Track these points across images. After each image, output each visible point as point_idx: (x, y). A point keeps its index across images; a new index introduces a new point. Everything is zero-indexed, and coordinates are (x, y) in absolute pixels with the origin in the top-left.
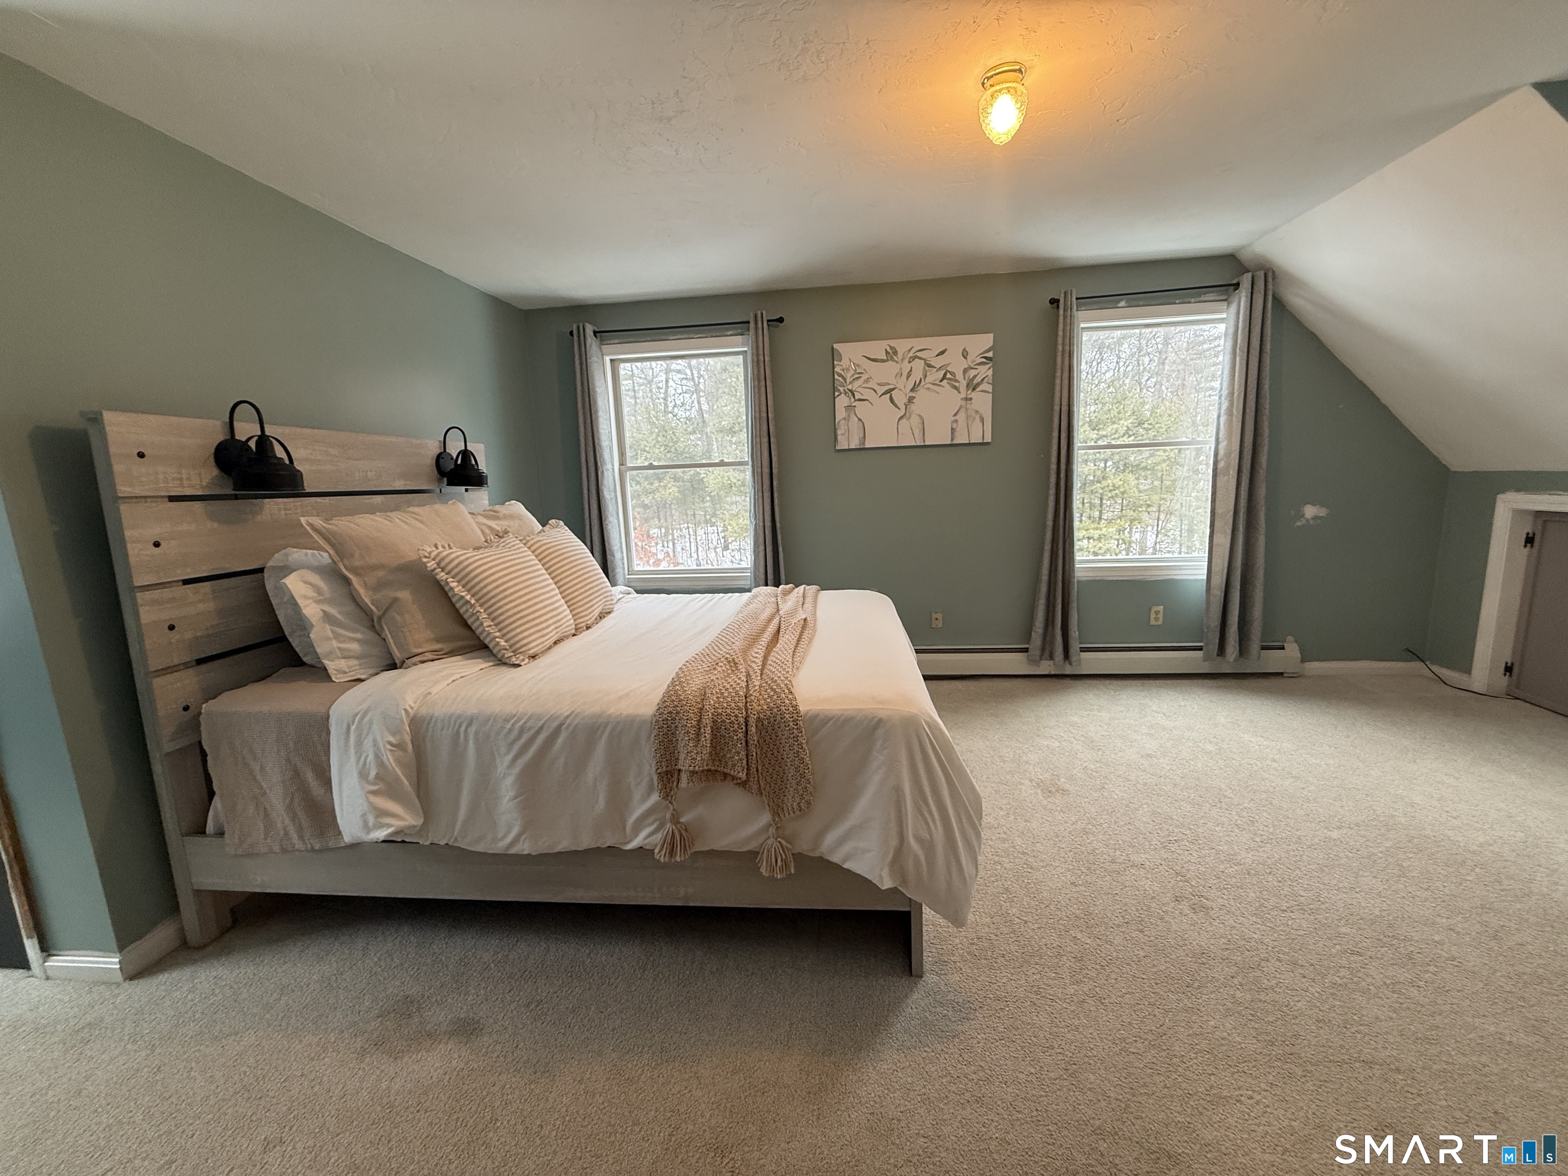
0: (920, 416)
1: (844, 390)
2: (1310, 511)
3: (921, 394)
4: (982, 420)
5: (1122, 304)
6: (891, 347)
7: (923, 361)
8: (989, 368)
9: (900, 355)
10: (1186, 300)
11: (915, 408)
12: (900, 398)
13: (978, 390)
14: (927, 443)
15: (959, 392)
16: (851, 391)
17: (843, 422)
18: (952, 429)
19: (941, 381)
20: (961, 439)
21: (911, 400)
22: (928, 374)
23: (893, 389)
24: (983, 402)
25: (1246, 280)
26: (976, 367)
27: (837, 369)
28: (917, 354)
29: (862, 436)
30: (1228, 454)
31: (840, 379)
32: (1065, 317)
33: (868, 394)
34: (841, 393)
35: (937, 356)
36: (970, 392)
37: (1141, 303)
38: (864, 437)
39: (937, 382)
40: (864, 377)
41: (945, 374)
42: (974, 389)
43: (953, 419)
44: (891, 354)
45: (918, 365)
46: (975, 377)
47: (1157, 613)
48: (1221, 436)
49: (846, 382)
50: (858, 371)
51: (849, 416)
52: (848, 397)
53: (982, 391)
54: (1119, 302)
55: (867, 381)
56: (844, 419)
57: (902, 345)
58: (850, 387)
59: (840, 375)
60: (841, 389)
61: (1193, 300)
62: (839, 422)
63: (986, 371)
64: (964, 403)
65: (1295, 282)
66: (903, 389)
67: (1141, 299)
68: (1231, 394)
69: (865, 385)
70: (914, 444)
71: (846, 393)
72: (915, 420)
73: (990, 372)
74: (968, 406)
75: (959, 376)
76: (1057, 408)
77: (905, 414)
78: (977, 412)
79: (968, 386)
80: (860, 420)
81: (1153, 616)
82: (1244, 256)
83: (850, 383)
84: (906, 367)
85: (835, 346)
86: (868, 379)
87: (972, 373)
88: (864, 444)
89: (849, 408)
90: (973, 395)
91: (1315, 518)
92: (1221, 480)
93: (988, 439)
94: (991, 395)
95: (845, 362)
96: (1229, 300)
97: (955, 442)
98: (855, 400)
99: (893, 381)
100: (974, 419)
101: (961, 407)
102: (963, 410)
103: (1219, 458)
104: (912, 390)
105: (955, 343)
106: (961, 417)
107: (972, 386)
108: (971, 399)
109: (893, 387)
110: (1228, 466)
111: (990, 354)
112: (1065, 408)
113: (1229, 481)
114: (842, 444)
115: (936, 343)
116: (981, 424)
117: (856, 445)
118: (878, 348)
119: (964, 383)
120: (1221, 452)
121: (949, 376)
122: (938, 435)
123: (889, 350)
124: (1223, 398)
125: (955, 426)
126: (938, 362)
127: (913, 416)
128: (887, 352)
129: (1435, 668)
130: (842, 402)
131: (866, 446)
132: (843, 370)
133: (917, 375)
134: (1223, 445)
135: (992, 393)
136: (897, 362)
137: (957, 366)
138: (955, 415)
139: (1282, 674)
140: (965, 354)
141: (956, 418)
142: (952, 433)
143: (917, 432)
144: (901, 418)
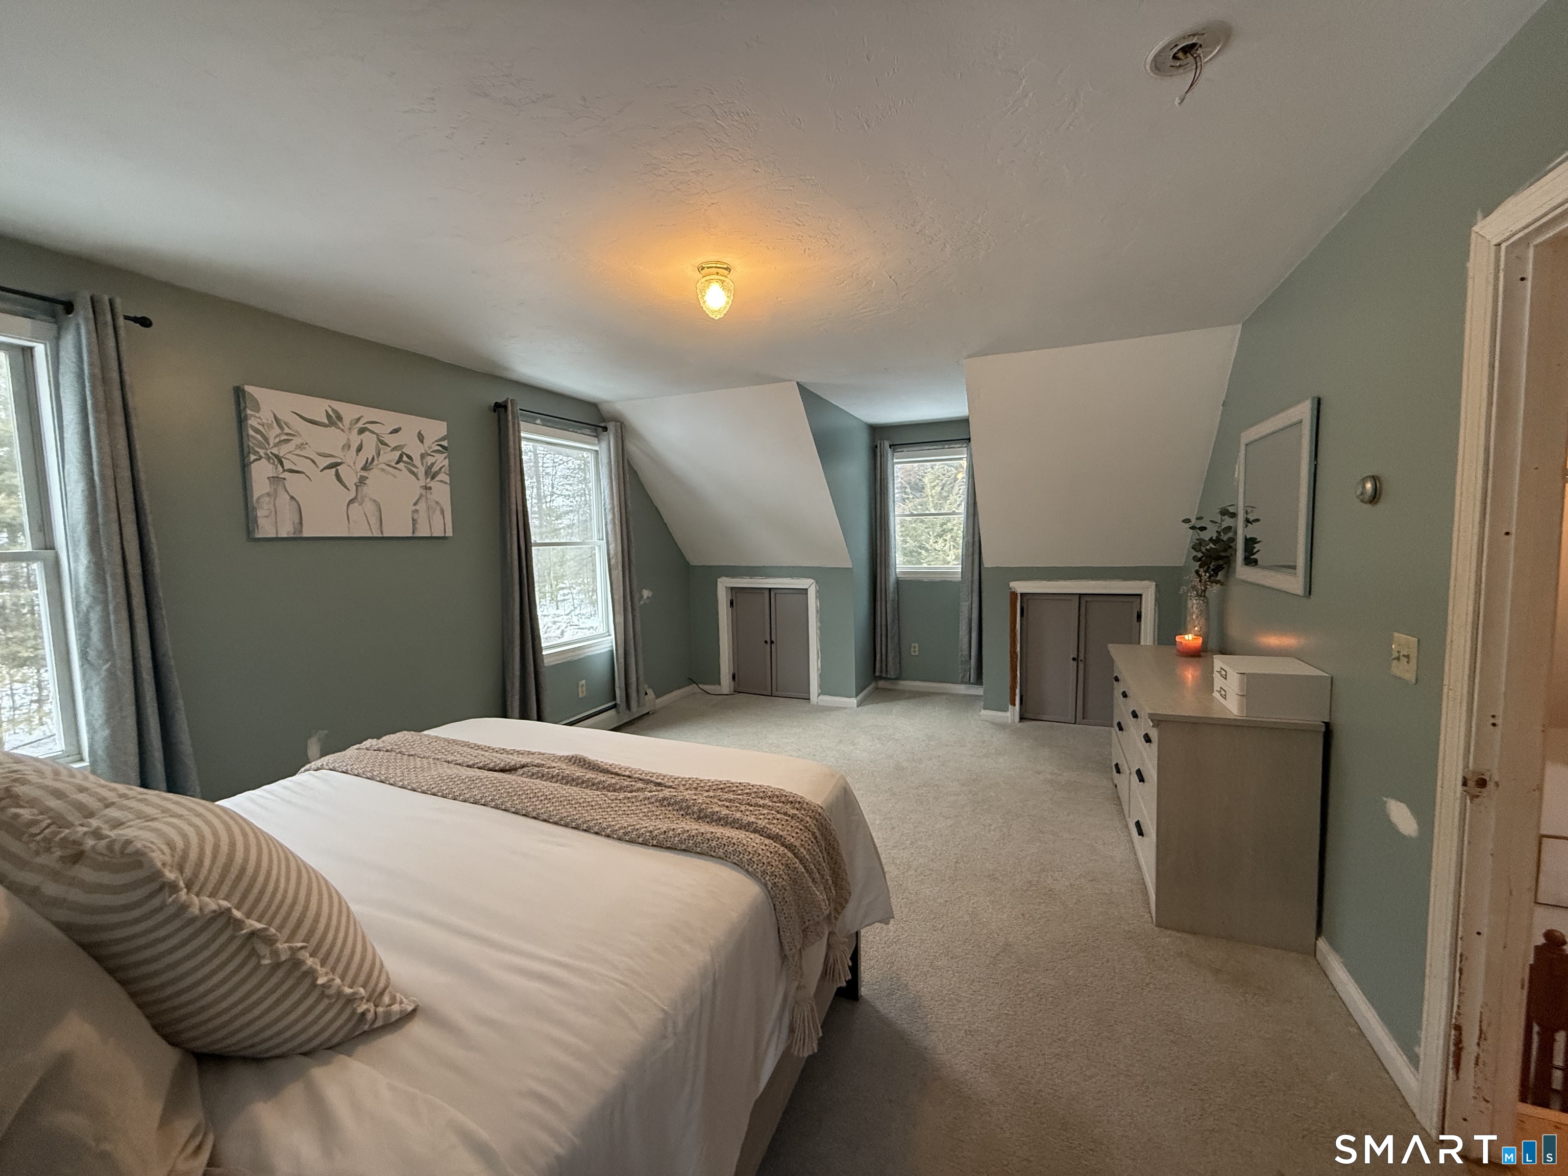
0: (375, 501)
1: (266, 454)
2: (646, 593)
3: (373, 475)
4: (442, 512)
5: (538, 421)
6: (333, 409)
7: (375, 436)
8: (445, 458)
9: (347, 421)
10: (576, 430)
11: (369, 490)
12: (350, 476)
13: (437, 478)
14: (385, 535)
15: (418, 479)
16: (276, 456)
17: (267, 499)
18: (413, 520)
19: (397, 463)
20: (423, 532)
21: (362, 481)
22: (382, 452)
23: (339, 464)
24: (442, 492)
25: (611, 426)
26: (432, 454)
27: (252, 422)
28: (368, 426)
29: (297, 521)
30: (616, 554)
31: (258, 437)
32: (514, 424)
33: (302, 464)
34: (260, 458)
35: (391, 433)
36: (429, 480)
37: (549, 424)
38: (301, 523)
39: (393, 464)
40: (297, 441)
41: (401, 457)
42: (433, 478)
43: (414, 508)
44: (334, 420)
45: (369, 440)
46: (433, 464)
47: (583, 685)
48: (610, 539)
49: (269, 444)
50: (285, 432)
51: (276, 491)
52: (273, 464)
53: (441, 481)
54: (537, 418)
55: (301, 446)
56: (268, 494)
57: (349, 411)
58: (275, 451)
59: (257, 431)
60: (262, 452)
61: (579, 431)
62: (258, 499)
63: (441, 461)
64: (424, 492)
65: (638, 436)
66: (352, 465)
67: (549, 421)
68: (613, 508)
69: (298, 452)
70: (371, 535)
71: (269, 459)
72: (369, 507)
73: (446, 462)
74: (429, 496)
75: (417, 461)
76: (514, 507)
77: (356, 498)
78: (437, 503)
79: (427, 473)
80: (292, 498)
81: (580, 690)
82: (604, 408)
83: (275, 445)
84: (355, 440)
85: (248, 388)
86: (302, 444)
87: (430, 460)
88: (301, 531)
89: (275, 480)
90: (432, 484)
91: (648, 598)
92: (614, 573)
93: (449, 533)
94: (448, 487)
95: (265, 415)
96: (600, 437)
97: (417, 534)
98: (284, 471)
99: (340, 456)
100: (435, 510)
101: (421, 496)
102: (423, 499)
103: (611, 557)
104: (364, 468)
105: (412, 424)
106: (422, 506)
107: (431, 474)
108: (430, 488)
109: (339, 461)
110: (617, 563)
111: (445, 443)
112: (520, 508)
113: (618, 573)
114: (266, 528)
115: (388, 419)
116: (442, 517)
117: (289, 532)
118: (318, 407)
119: (421, 471)
120: (612, 552)
121: (405, 458)
122: (397, 527)
123: (331, 413)
124: (607, 511)
125: (416, 516)
126: (393, 441)
127: (366, 499)
128: (329, 416)
129: (701, 686)
130: (261, 472)
131: (305, 535)
132: (263, 426)
133: (369, 451)
134: (612, 547)
135: (450, 484)
136: (342, 430)
137: (415, 450)
138: (415, 504)
139: (648, 713)
140: (421, 437)
141: (417, 507)
142: (414, 525)
143: (374, 521)
144: (351, 502)
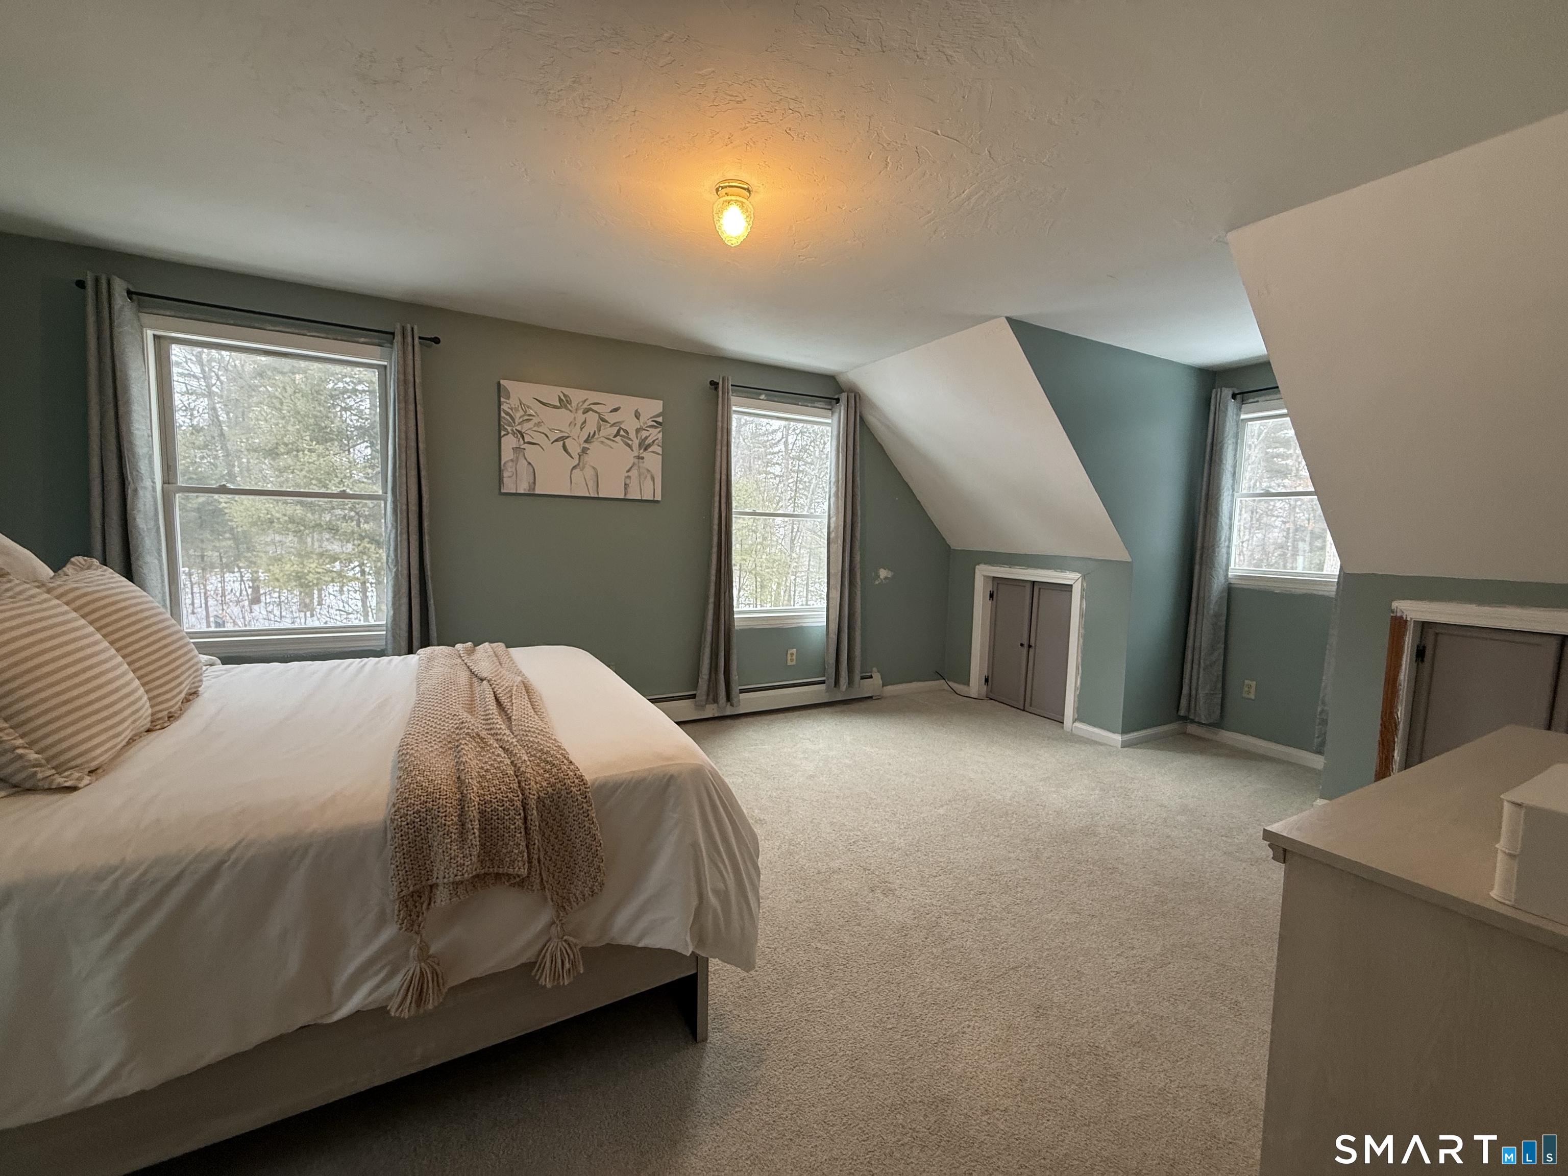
0: (594, 468)
1: (512, 430)
2: (883, 573)
3: (594, 446)
4: (653, 479)
5: (763, 397)
6: (564, 395)
7: (597, 415)
8: (659, 432)
9: (574, 404)
10: (806, 404)
11: (589, 459)
12: (574, 447)
13: (650, 450)
14: (601, 496)
15: (632, 450)
16: (520, 432)
17: (510, 464)
18: (625, 484)
19: (615, 437)
20: (634, 495)
21: (584, 451)
22: (602, 428)
23: (568, 437)
24: (653, 461)
25: (843, 397)
26: (648, 429)
27: (504, 407)
28: (592, 407)
29: (532, 481)
30: (837, 527)
31: (508, 417)
32: (723, 399)
33: (538, 438)
34: (508, 433)
35: (611, 412)
36: (641, 451)
37: (776, 400)
38: (534, 483)
39: (611, 438)
40: (535, 420)
41: (618, 431)
42: (645, 449)
43: (627, 474)
44: (564, 403)
45: (592, 418)
46: (646, 438)
47: (792, 654)
48: (831, 513)
49: (514, 423)
50: (528, 413)
51: (517, 458)
52: (517, 437)
53: (653, 452)
54: (761, 394)
55: (538, 424)
56: (512, 460)
57: (577, 396)
58: (519, 428)
59: (507, 414)
60: (509, 429)
61: (810, 405)
62: (505, 463)
63: (655, 434)
64: (636, 461)
65: (873, 406)
66: (576, 438)
67: (776, 396)
68: (837, 481)
69: (536, 429)
70: (588, 495)
71: (514, 434)
72: (589, 472)
73: (660, 435)
74: (641, 465)
75: (632, 435)
76: (718, 476)
77: (578, 464)
78: (648, 471)
79: (640, 445)
80: (530, 463)
81: (789, 657)
82: (842, 379)
83: (519, 424)
84: (580, 417)
85: (502, 382)
86: (539, 423)
87: (644, 434)
88: (534, 489)
89: (517, 450)
90: (644, 454)
91: (886, 578)
92: (833, 547)
93: (658, 497)
94: (661, 457)
95: (513, 402)
96: (834, 409)
97: (629, 497)
98: (525, 443)
99: (567, 430)
100: (646, 477)
101: (634, 464)
102: (636, 467)
103: (831, 530)
104: (586, 441)
105: (629, 403)
106: (634, 473)
107: (644, 446)
108: (643, 458)
109: (567, 435)
110: (837, 537)
111: (660, 419)
112: (724, 477)
113: (837, 548)
114: (509, 486)
115: (610, 400)
116: (652, 483)
117: (525, 490)
118: (552, 394)
119: (636, 443)
120: (832, 526)
121: (622, 433)
122: (612, 489)
123: (562, 397)
124: (832, 484)
125: (628, 482)
126: (612, 418)
127: (587, 466)
128: (560, 400)
129: (950, 683)
130: (509, 443)
131: (537, 492)
132: (512, 409)
133: (591, 428)
134: (833, 520)
135: (662, 455)
136: (571, 411)
137: (631, 425)
138: (628, 471)
139: (871, 697)
140: (637, 415)
141: (629, 474)
142: (625, 489)
143: (591, 484)
144: (574, 468)
